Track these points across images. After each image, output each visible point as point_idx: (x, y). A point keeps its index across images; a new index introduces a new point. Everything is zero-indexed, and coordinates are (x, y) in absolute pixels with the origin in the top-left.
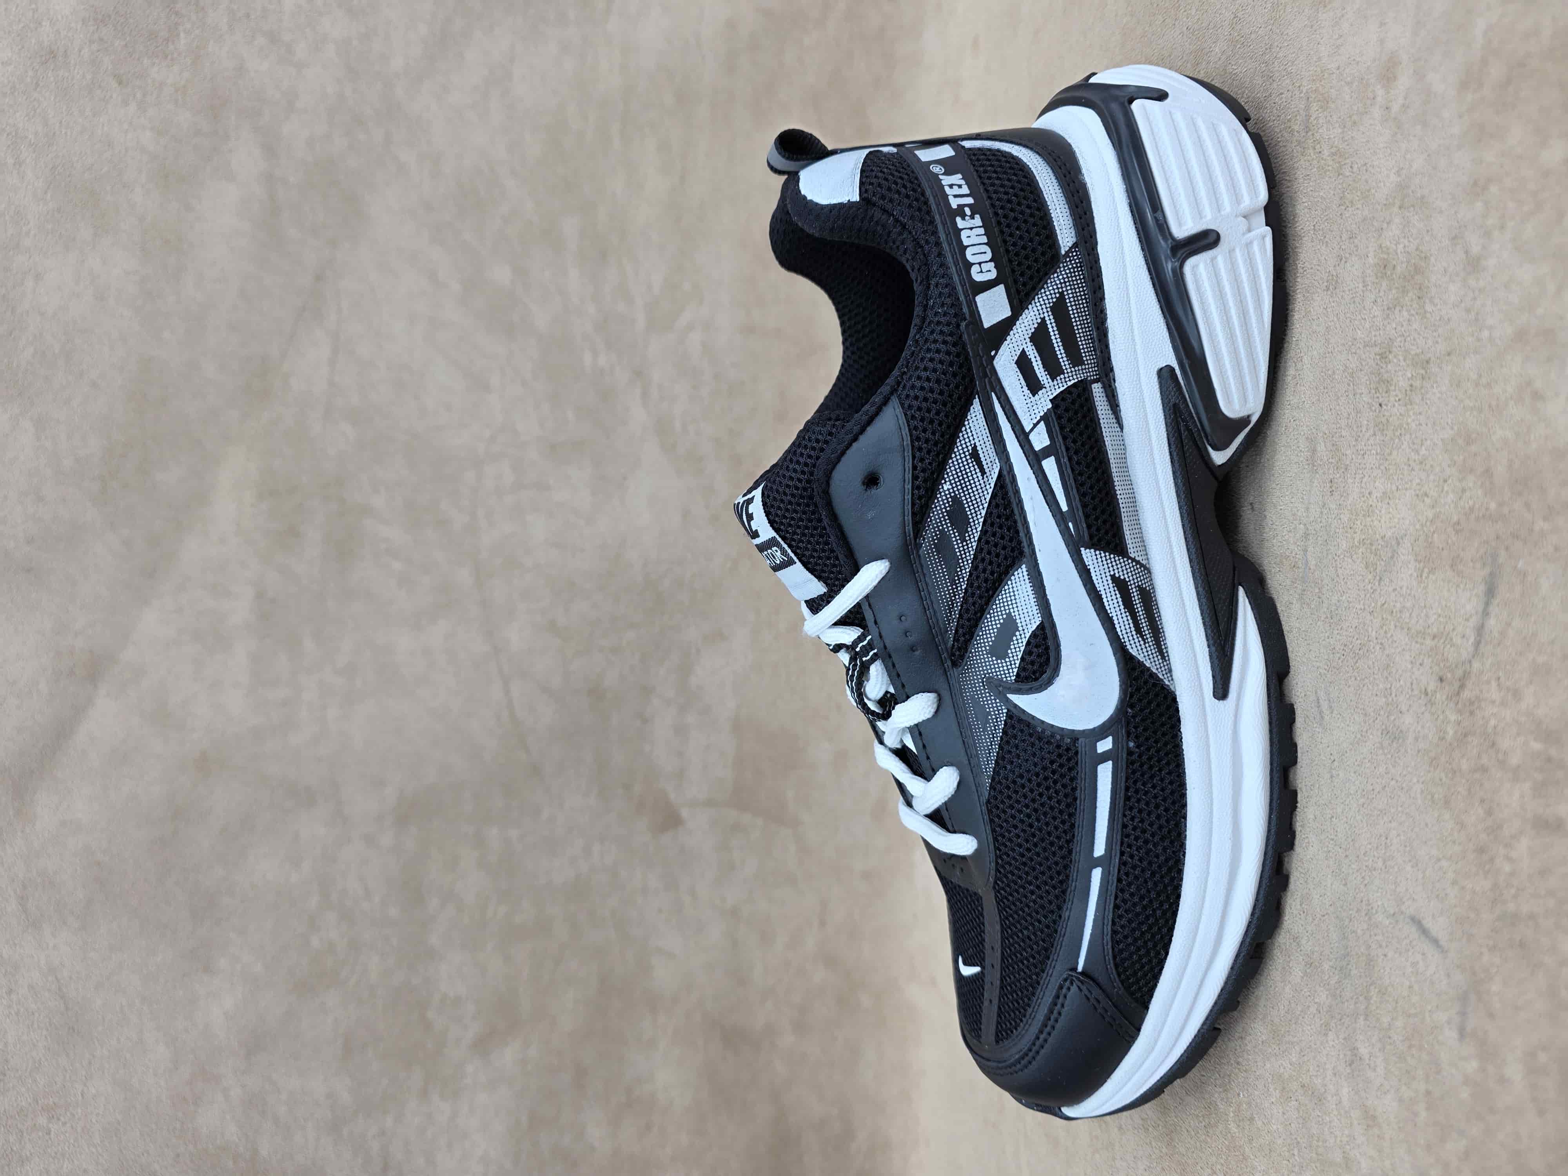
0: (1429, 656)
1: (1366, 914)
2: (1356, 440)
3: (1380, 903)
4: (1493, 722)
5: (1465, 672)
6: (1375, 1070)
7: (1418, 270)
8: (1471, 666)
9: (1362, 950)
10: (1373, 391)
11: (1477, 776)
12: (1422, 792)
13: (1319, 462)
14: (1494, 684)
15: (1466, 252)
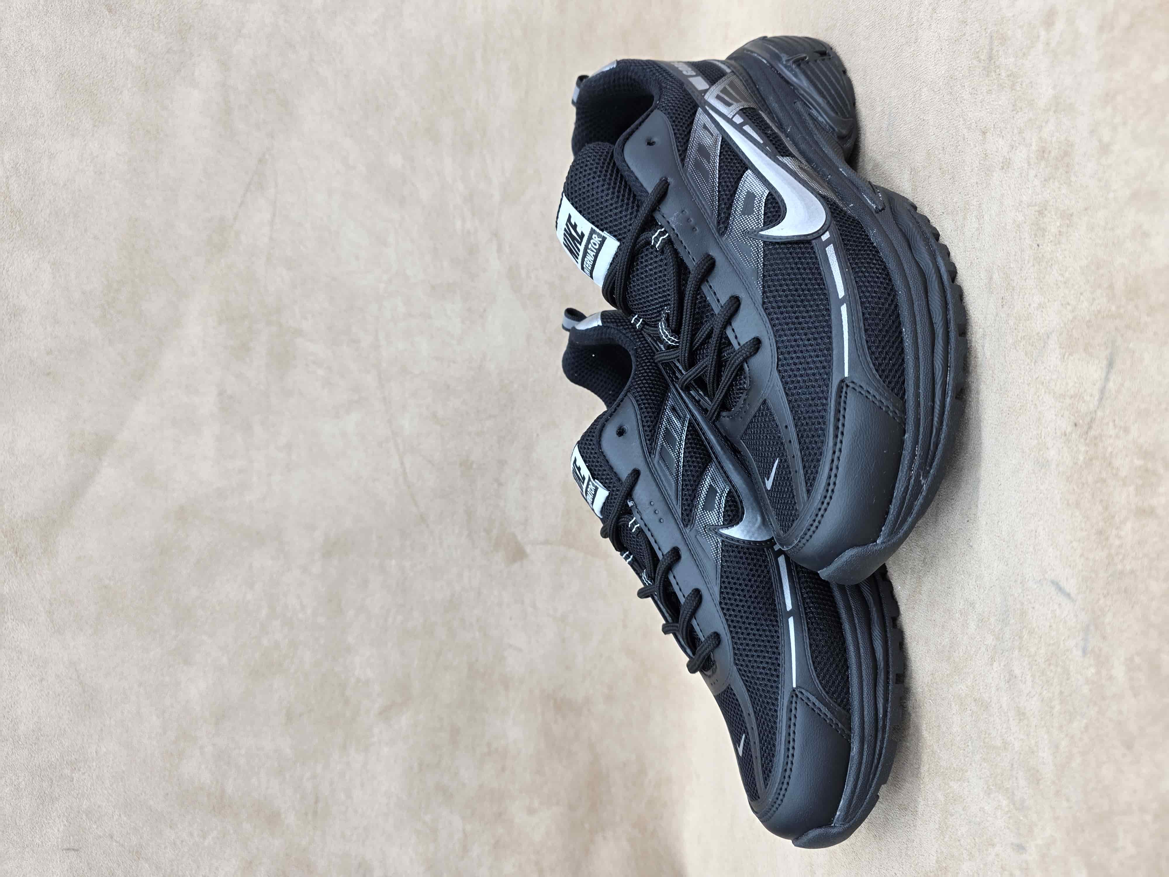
0: (1067, 410)
1: (1021, 583)
2: (1021, 270)
3: (1031, 575)
4: (1110, 449)
5: (1092, 418)
6: (1025, 683)
7: (1066, 154)
8: (1096, 415)
9: (1017, 606)
10: (1033, 236)
11: (1099, 485)
12: (1061, 499)
13: (994, 286)
14: (1111, 424)
15: (1100, 141)
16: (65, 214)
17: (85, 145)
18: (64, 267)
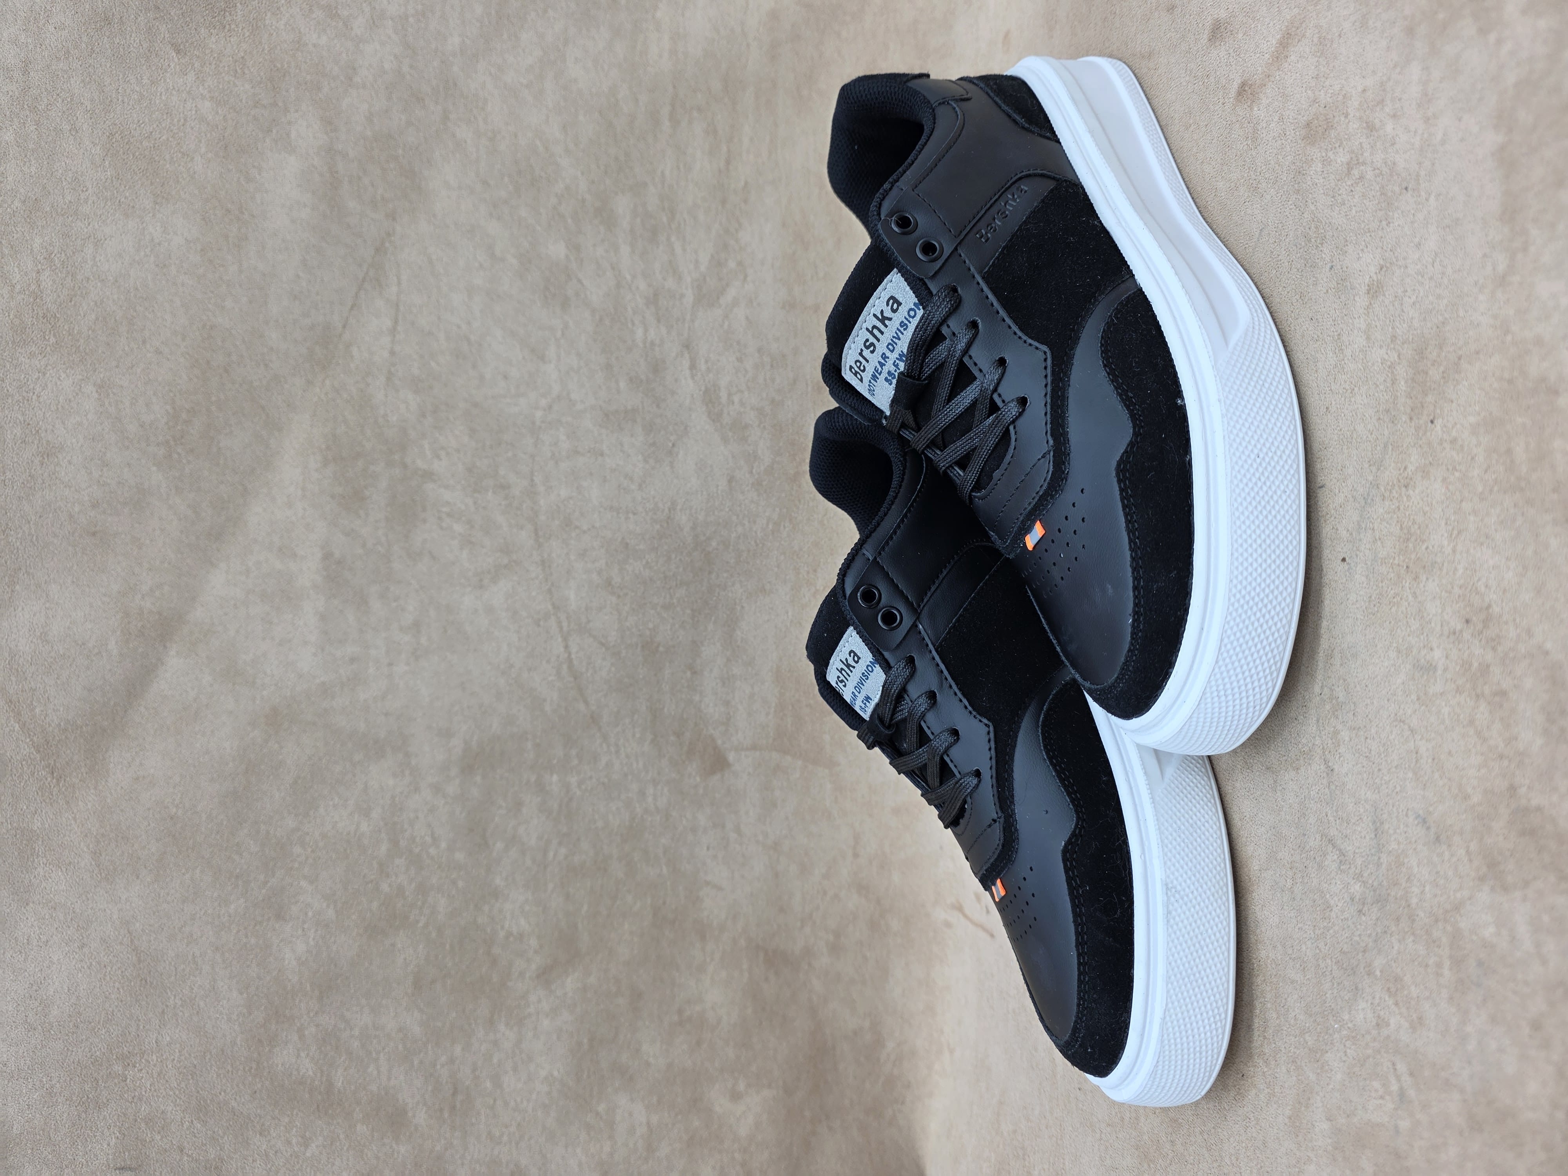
16: (116, 320)
17: (144, 229)
18: (114, 391)
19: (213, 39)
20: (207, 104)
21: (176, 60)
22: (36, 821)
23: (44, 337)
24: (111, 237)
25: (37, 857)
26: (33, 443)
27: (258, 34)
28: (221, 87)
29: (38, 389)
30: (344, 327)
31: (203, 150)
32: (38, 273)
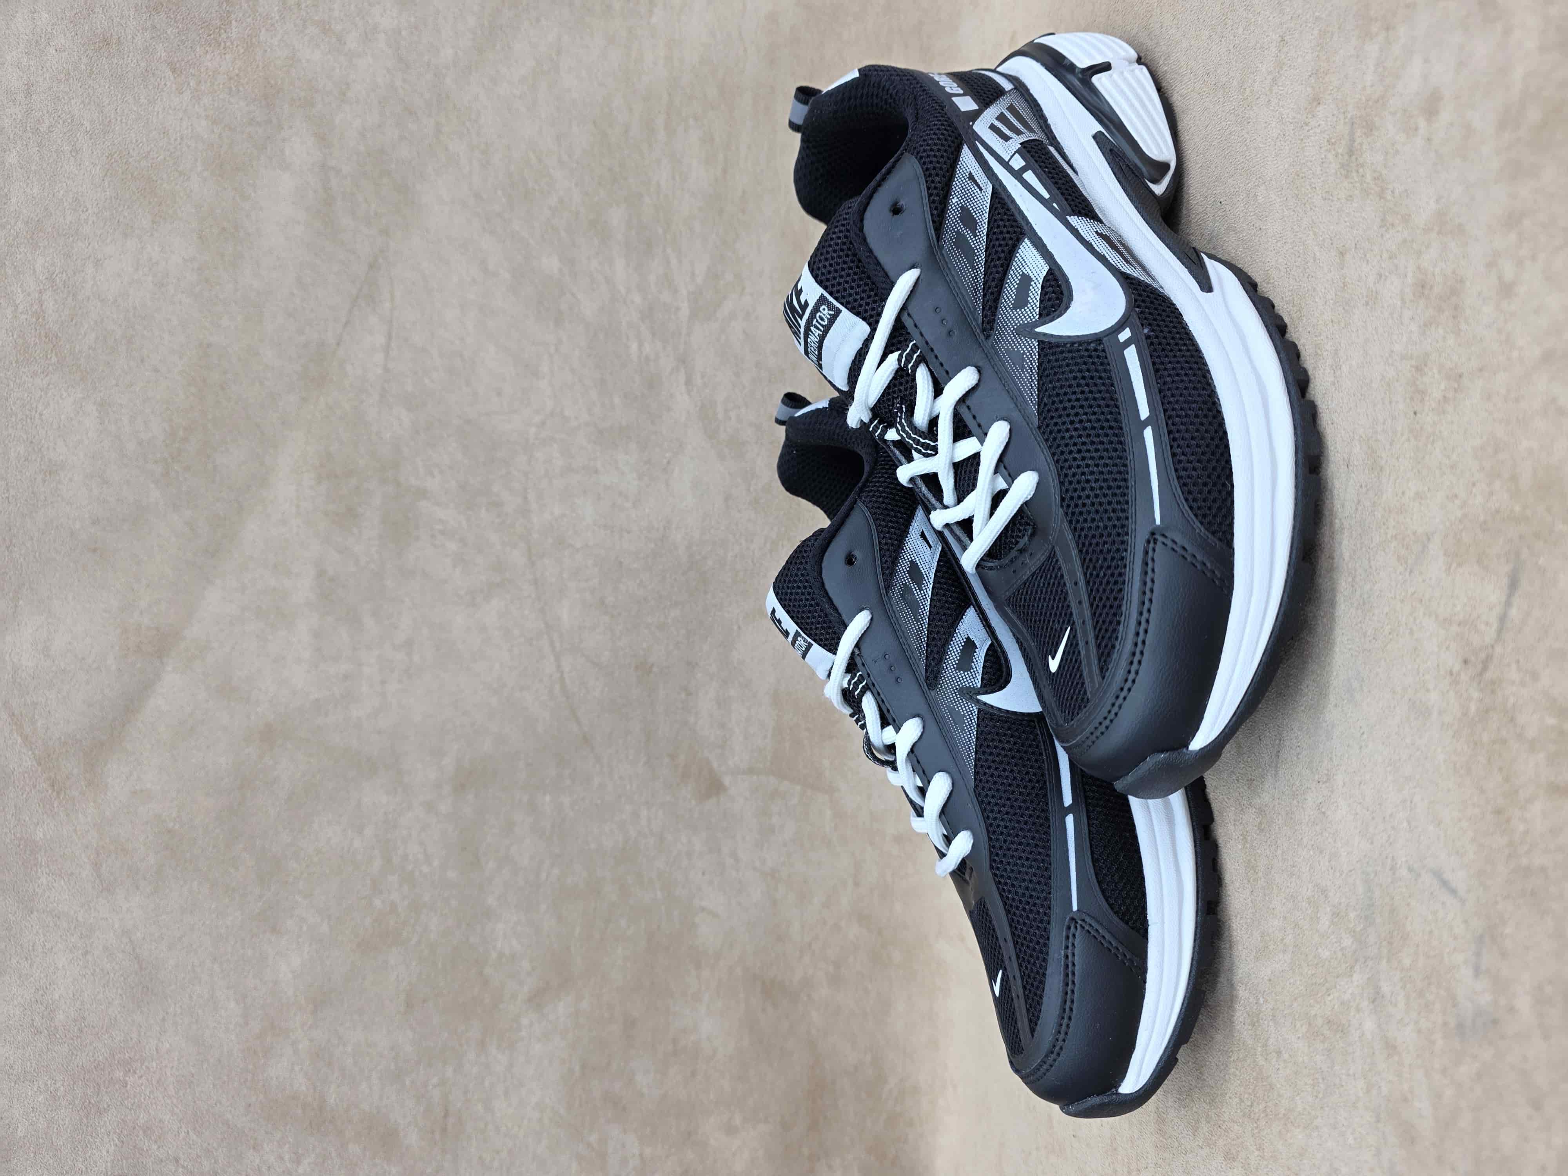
19: (208, 57)
20: (204, 123)
21: (172, 78)
22: (38, 832)
23: (47, 357)
24: (111, 257)
25: (41, 867)
26: (36, 460)
27: (253, 51)
28: (216, 105)
29: (40, 407)
30: (338, 344)
31: (199, 169)
32: (40, 293)
